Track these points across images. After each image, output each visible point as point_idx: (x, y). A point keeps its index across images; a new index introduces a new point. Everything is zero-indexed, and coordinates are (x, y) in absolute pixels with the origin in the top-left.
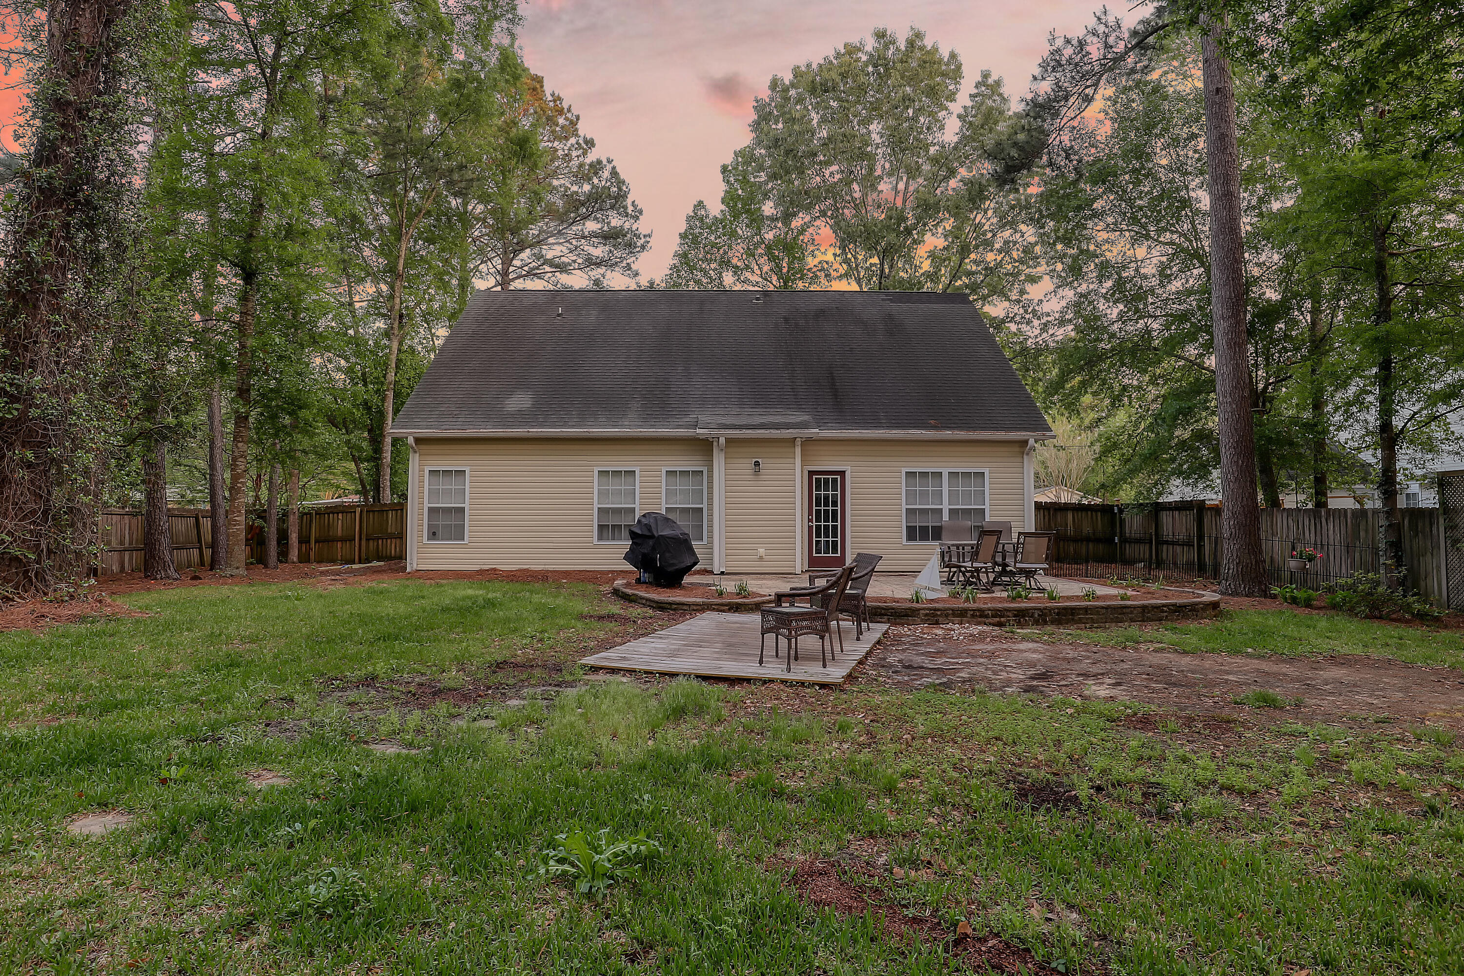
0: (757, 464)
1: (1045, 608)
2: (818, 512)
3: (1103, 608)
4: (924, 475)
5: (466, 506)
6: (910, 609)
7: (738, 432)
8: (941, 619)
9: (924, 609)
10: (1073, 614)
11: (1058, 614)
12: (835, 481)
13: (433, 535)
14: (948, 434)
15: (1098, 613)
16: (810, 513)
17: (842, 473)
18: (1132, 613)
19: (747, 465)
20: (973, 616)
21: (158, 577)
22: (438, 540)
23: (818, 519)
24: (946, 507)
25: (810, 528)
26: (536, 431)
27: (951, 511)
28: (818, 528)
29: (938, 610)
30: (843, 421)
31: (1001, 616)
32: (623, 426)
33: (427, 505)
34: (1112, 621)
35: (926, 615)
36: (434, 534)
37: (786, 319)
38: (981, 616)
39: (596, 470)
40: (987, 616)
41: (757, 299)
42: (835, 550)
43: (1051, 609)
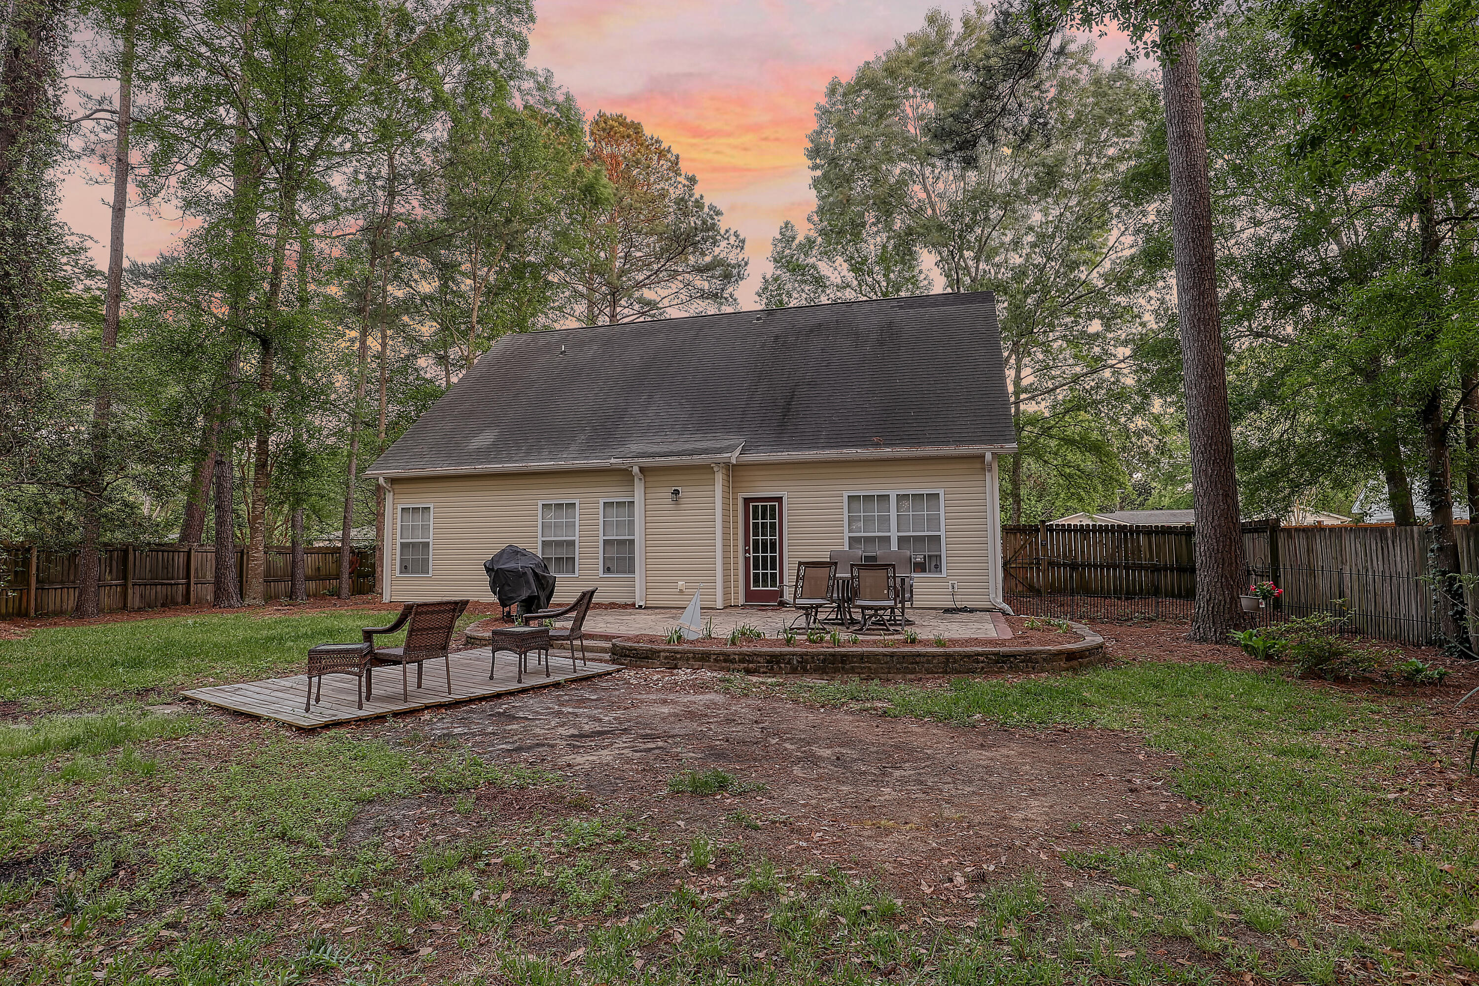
0: (676, 492)
1: (806, 654)
2: (756, 542)
3: (885, 655)
4: (868, 498)
5: (431, 540)
6: (650, 650)
7: (651, 459)
8: (680, 663)
9: (664, 651)
10: (843, 662)
11: (824, 661)
12: (773, 508)
13: (405, 569)
14: (887, 452)
15: (878, 661)
16: (747, 543)
17: (779, 499)
18: (928, 662)
19: (665, 494)
20: (716, 660)
21: (222, 606)
22: (408, 573)
23: (756, 550)
24: (894, 534)
25: (747, 560)
26: (480, 468)
27: (900, 538)
28: (756, 559)
29: (678, 652)
30: (779, 443)
31: (749, 662)
32: (560, 459)
33: (399, 541)
34: (898, 671)
35: (666, 658)
36: (406, 567)
37: (777, 338)
38: (725, 661)
39: (540, 503)
40: (733, 661)
41: (758, 319)
42: (774, 584)
43: (813, 656)
